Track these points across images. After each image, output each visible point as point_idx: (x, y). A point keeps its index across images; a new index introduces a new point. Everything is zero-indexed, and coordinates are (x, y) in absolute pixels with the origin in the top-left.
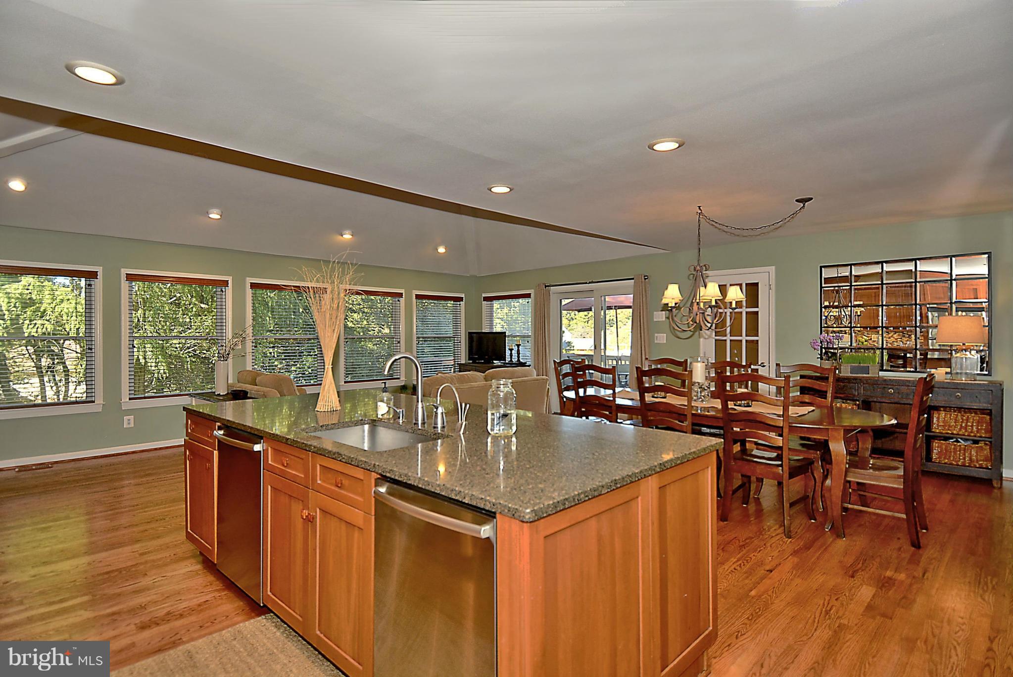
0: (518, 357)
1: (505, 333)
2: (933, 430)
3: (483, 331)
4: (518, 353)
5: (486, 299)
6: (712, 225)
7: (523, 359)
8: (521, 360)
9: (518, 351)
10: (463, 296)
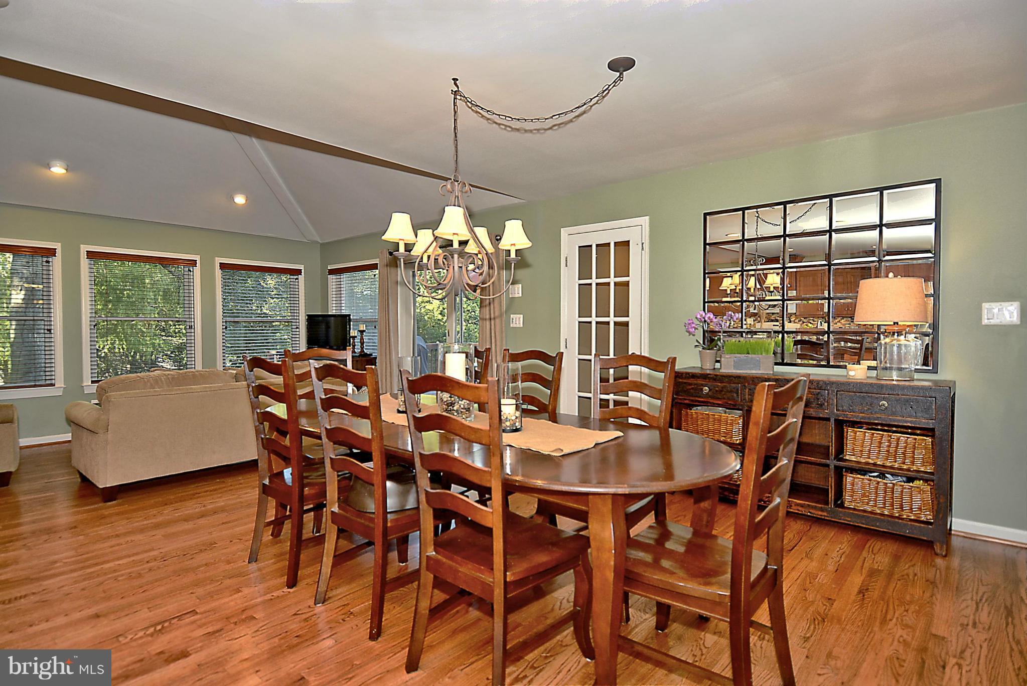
0: (362, 348)
1: (350, 315)
2: (847, 458)
3: (329, 314)
4: (362, 343)
5: (332, 272)
6: (477, 112)
7: (366, 349)
8: (365, 351)
9: (362, 339)
10: (302, 267)
